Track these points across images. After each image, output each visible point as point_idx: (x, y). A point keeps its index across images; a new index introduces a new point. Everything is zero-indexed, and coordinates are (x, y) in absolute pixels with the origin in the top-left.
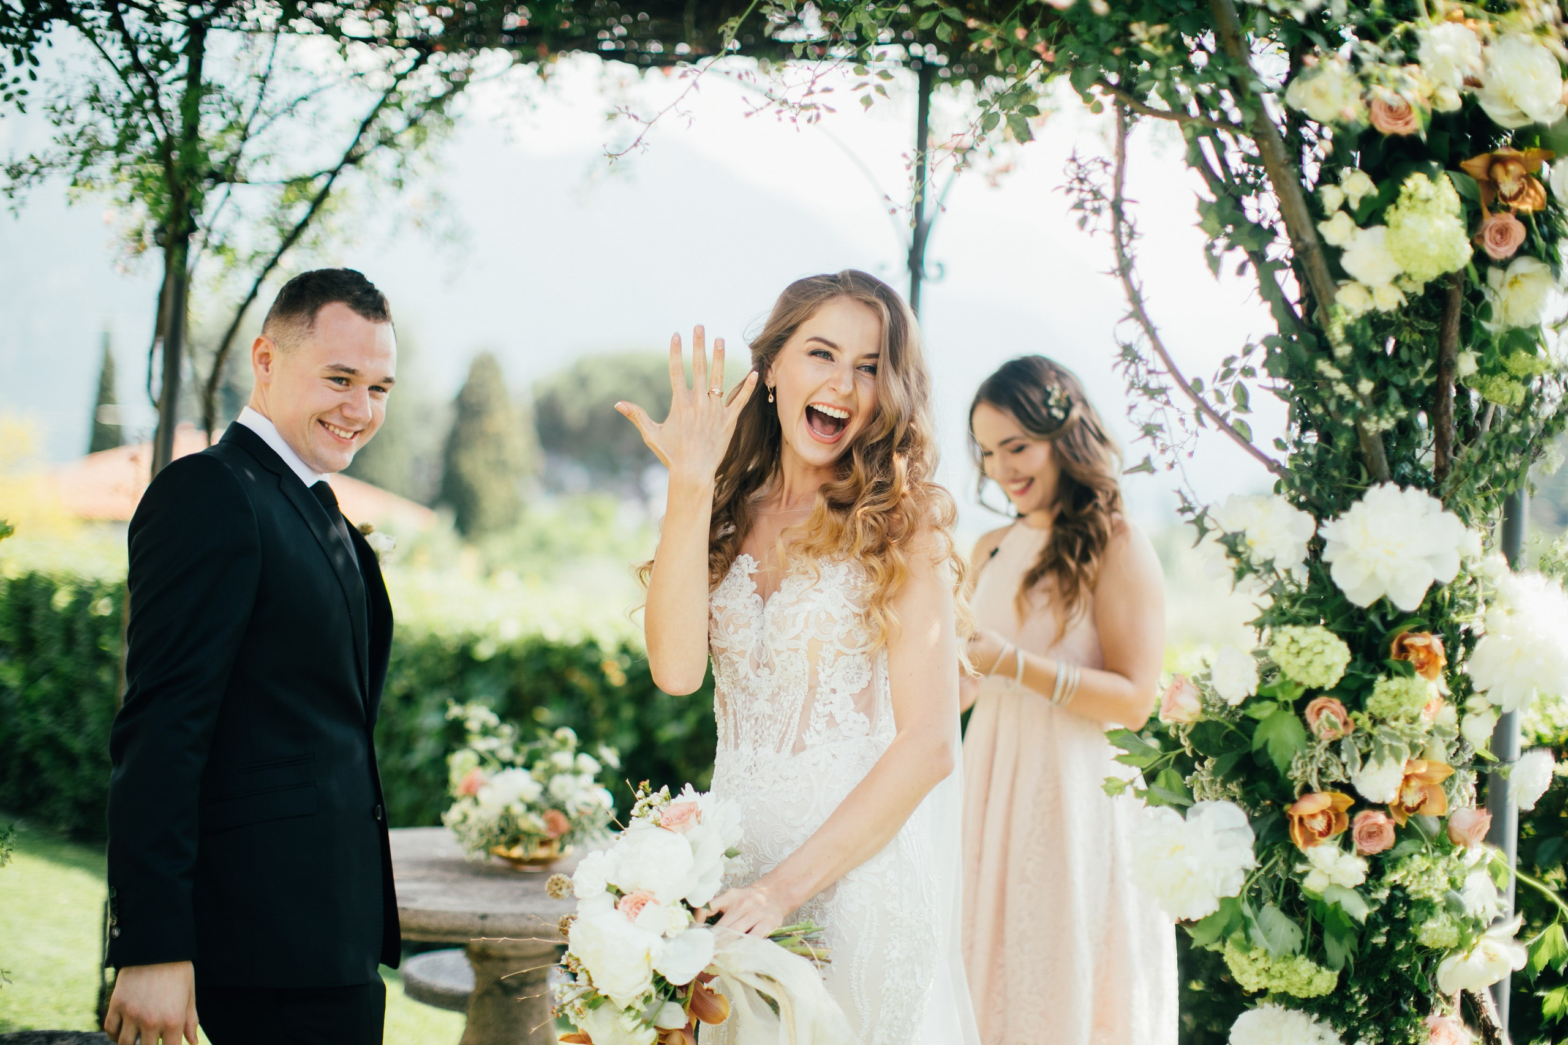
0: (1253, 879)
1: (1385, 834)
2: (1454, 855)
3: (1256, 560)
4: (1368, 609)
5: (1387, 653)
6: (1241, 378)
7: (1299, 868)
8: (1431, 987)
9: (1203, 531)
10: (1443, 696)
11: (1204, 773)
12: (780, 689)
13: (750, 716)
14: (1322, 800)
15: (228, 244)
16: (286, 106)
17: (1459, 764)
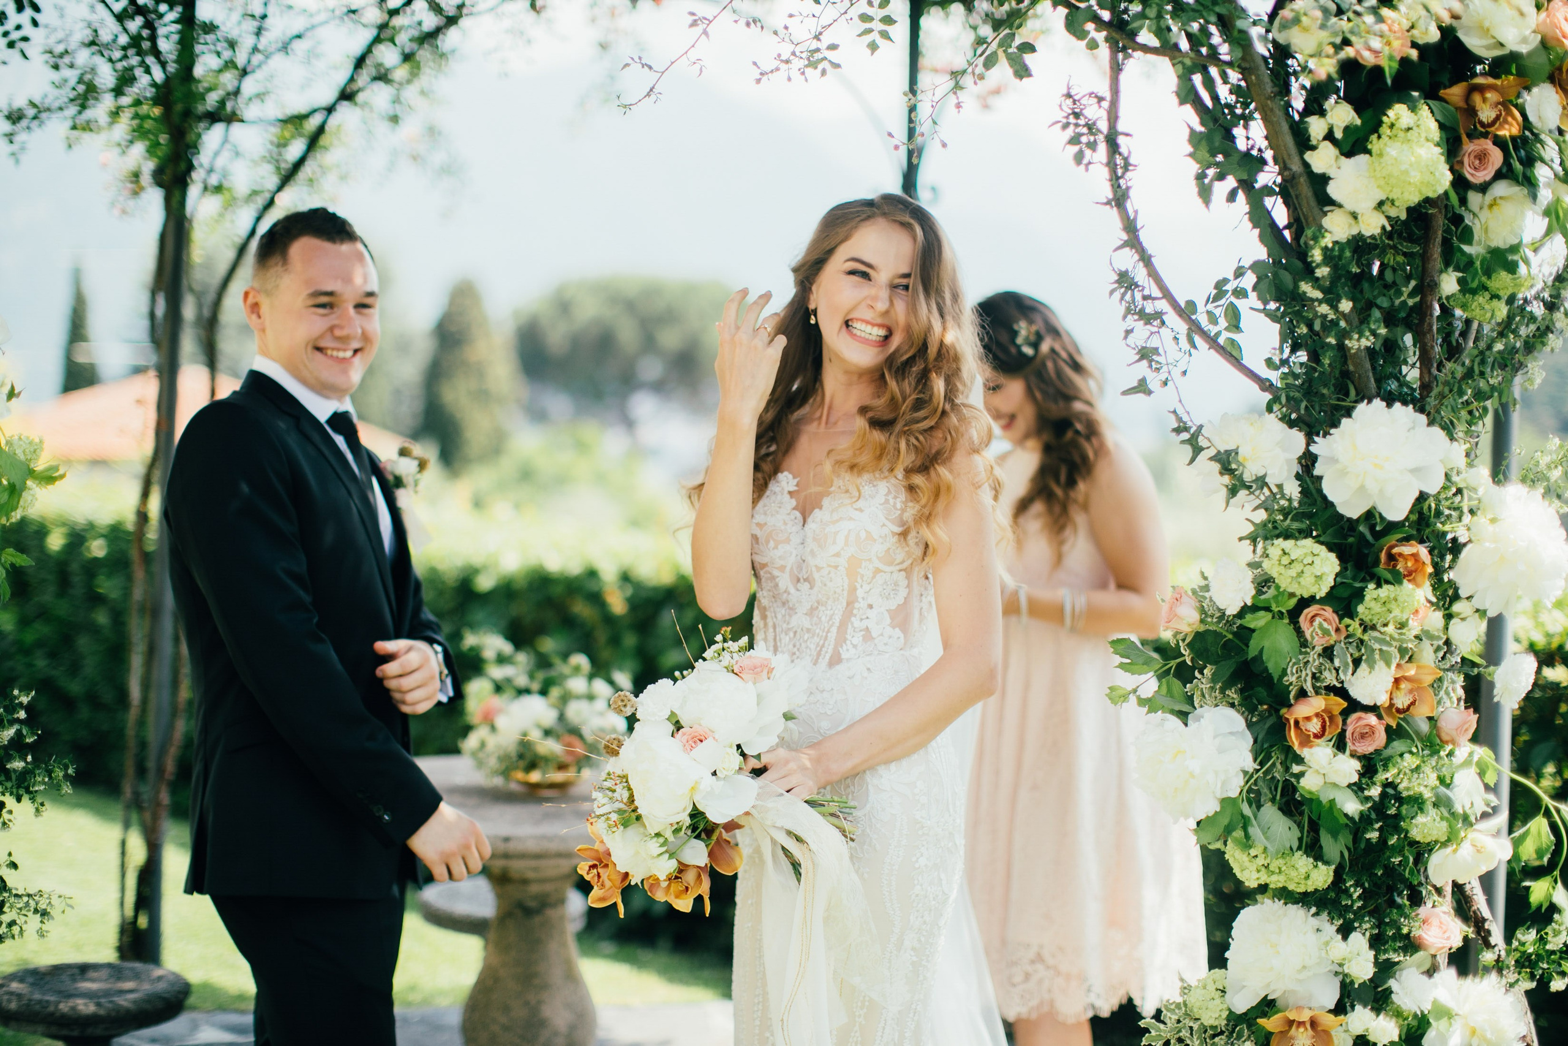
0: (1252, 781)
1: (1377, 735)
2: (1442, 753)
3: (1247, 477)
4: (1358, 520)
5: (1377, 562)
6: (1233, 299)
7: (1296, 769)
8: (1423, 880)
9: (1197, 450)
10: (1429, 602)
11: (1204, 681)
12: (818, 603)
13: (789, 629)
14: (1316, 704)
15: (226, 184)
16: (280, 45)
17: (1447, 666)
